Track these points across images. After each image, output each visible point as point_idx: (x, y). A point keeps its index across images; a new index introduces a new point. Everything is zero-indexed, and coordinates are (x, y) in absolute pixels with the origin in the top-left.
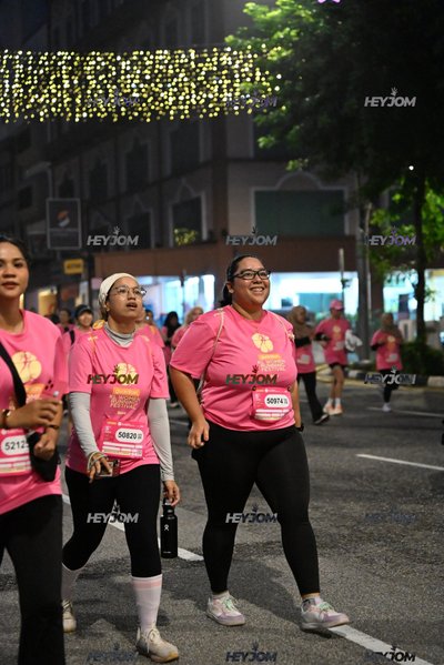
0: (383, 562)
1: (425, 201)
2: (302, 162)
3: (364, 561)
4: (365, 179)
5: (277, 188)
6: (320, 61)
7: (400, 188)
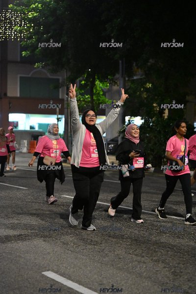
0: (72, 244)
1: (95, 85)
2: (42, 64)
3: (64, 243)
4: (69, 74)
5: (30, 76)
6: (51, 19)
7: (85, 78)
